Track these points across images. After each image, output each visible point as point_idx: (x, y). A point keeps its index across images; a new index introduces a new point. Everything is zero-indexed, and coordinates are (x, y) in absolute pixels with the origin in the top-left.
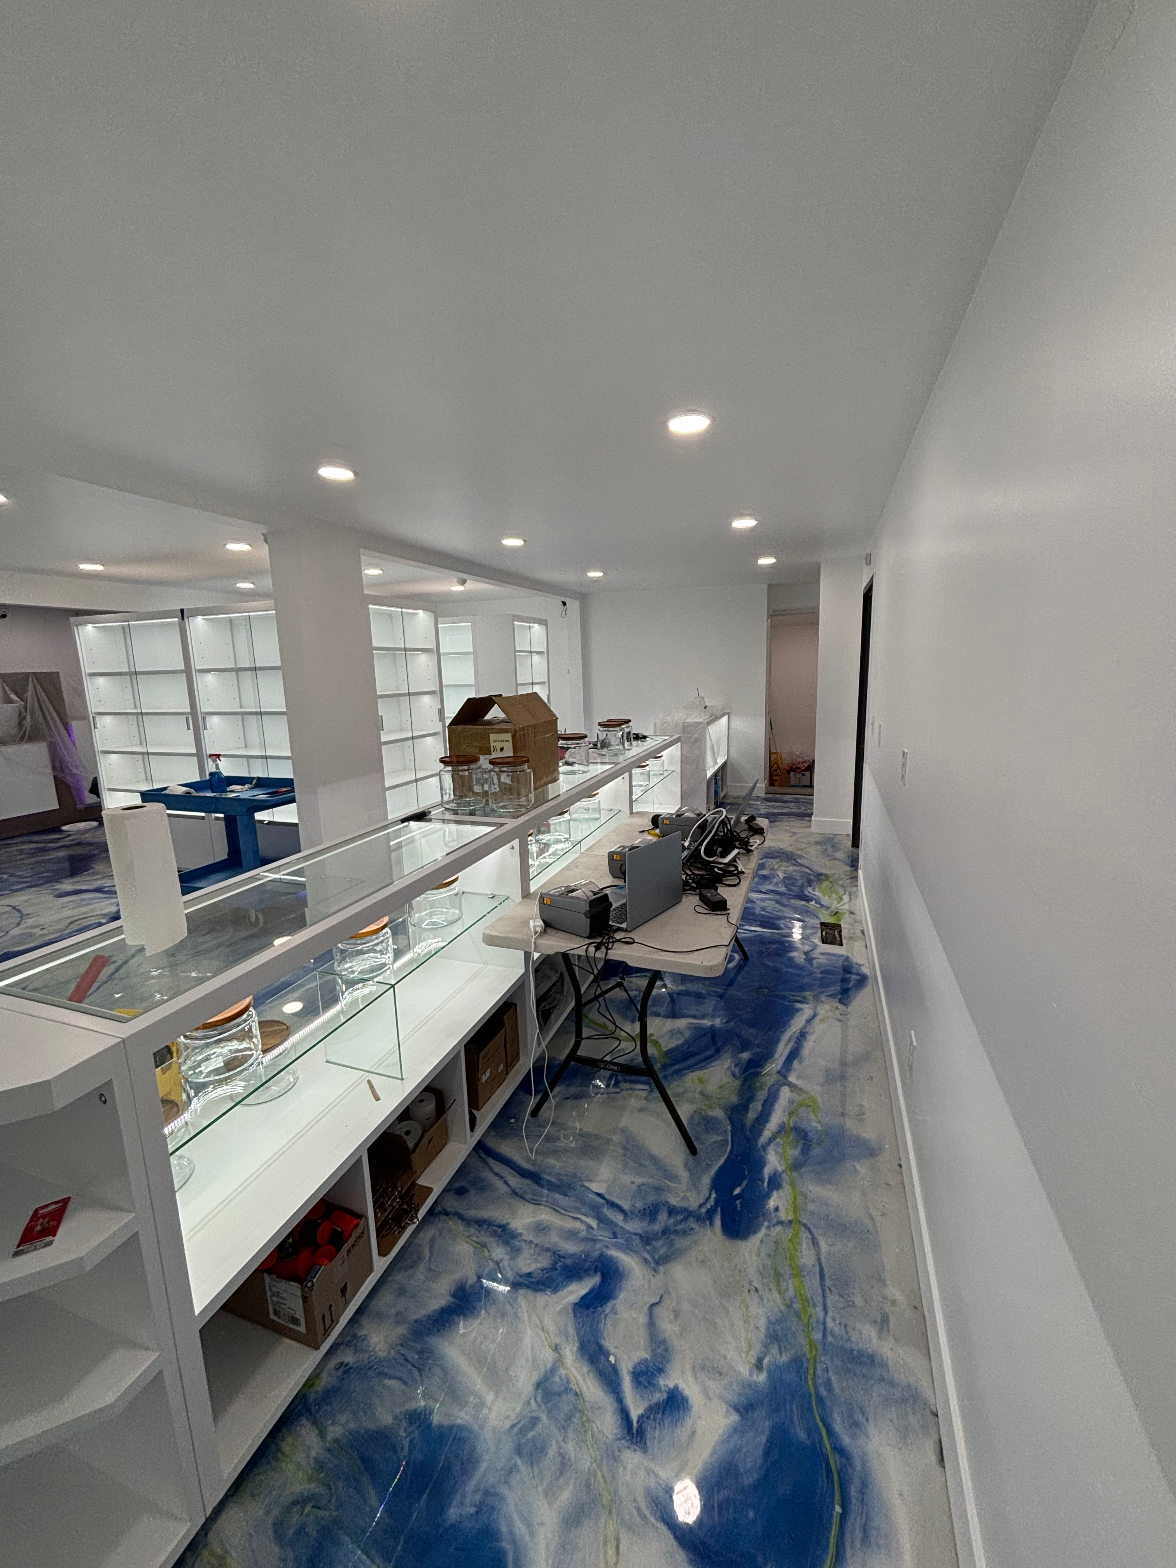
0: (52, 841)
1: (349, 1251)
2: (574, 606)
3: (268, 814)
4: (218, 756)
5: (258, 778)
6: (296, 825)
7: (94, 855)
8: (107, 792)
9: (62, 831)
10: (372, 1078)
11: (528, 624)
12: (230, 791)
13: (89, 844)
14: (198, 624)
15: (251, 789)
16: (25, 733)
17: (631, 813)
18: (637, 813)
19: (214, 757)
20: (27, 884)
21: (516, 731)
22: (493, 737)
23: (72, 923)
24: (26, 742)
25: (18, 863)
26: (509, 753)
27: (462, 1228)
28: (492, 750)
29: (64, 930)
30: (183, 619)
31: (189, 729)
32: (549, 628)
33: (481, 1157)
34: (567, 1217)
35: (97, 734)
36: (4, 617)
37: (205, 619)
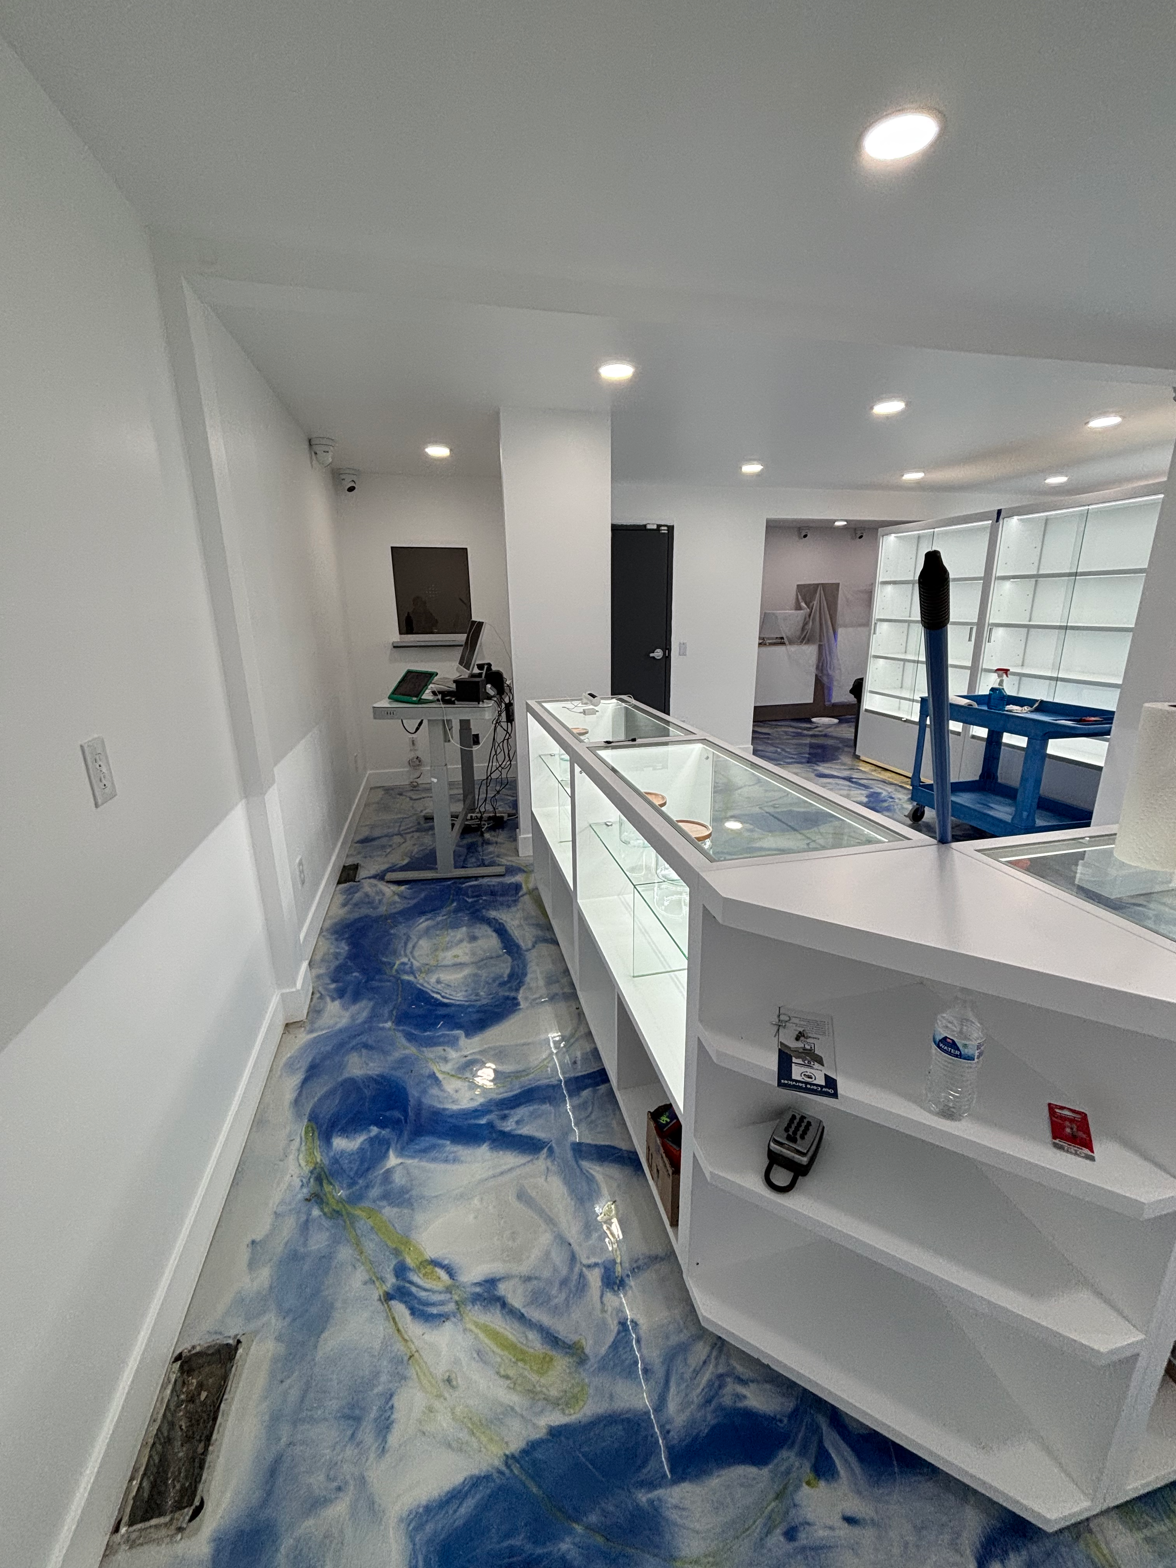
0: (806, 729)
4: (1006, 671)
5: (1042, 702)
6: (1100, 769)
7: (839, 748)
8: (868, 694)
9: (811, 722)
13: (832, 737)
14: (1012, 525)
16: (805, 636)
19: (1001, 672)
24: (804, 643)
30: (998, 520)
31: (970, 640)
35: (875, 640)
36: (805, 536)
37: (1021, 520)
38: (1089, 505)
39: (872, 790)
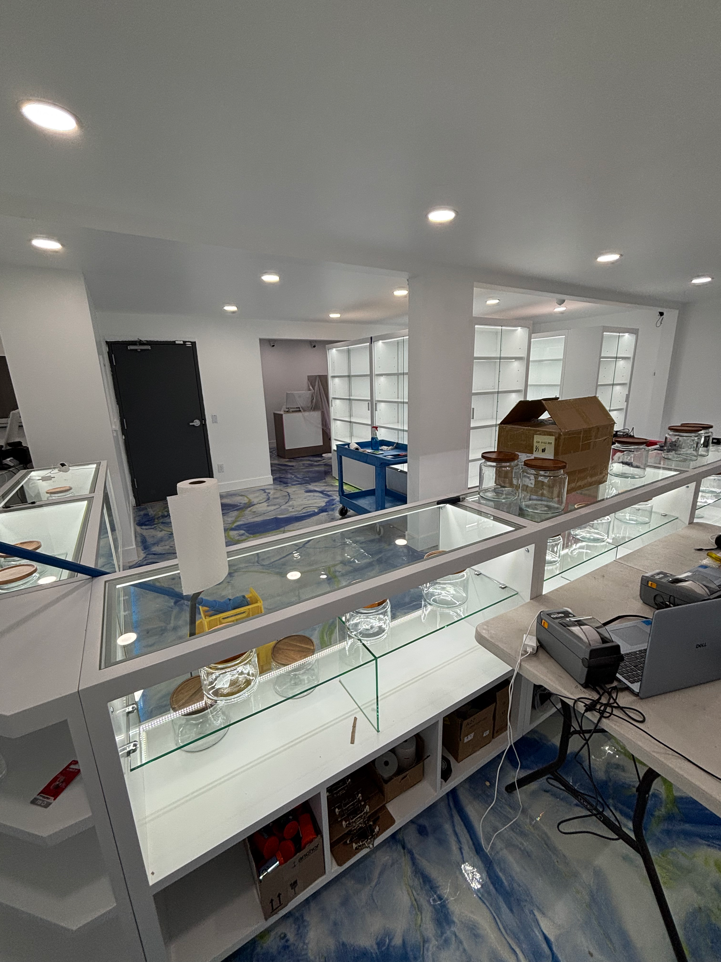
0: (316, 461)
1: (301, 858)
2: (672, 316)
3: (401, 466)
4: (377, 428)
5: (398, 444)
7: (328, 472)
8: (334, 441)
9: (322, 457)
10: (360, 716)
11: (618, 334)
12: (381, 450)
14: (380, 345)
15: (392, 449)
16: (313, 406)
17: (691, 523)
18: (698, 524)
19: (374, 428)
20: (297, 483)
21: (560, 435)
22: (537, 438)
23: (304, 508)
24: (313, 411)
25: (301, 470)
26: (549, 455)
27: (409, 873)
28: (535, 449)
29: (300, 511)
30: (371, 343)
31: (369, 410)
32: (639, 337)
33: (449, 805)
34: (505, 942)
35: (332, 410)
36: (314, 346)
37: (382, 343)
38: (403, 337)
39: (331, 498)
